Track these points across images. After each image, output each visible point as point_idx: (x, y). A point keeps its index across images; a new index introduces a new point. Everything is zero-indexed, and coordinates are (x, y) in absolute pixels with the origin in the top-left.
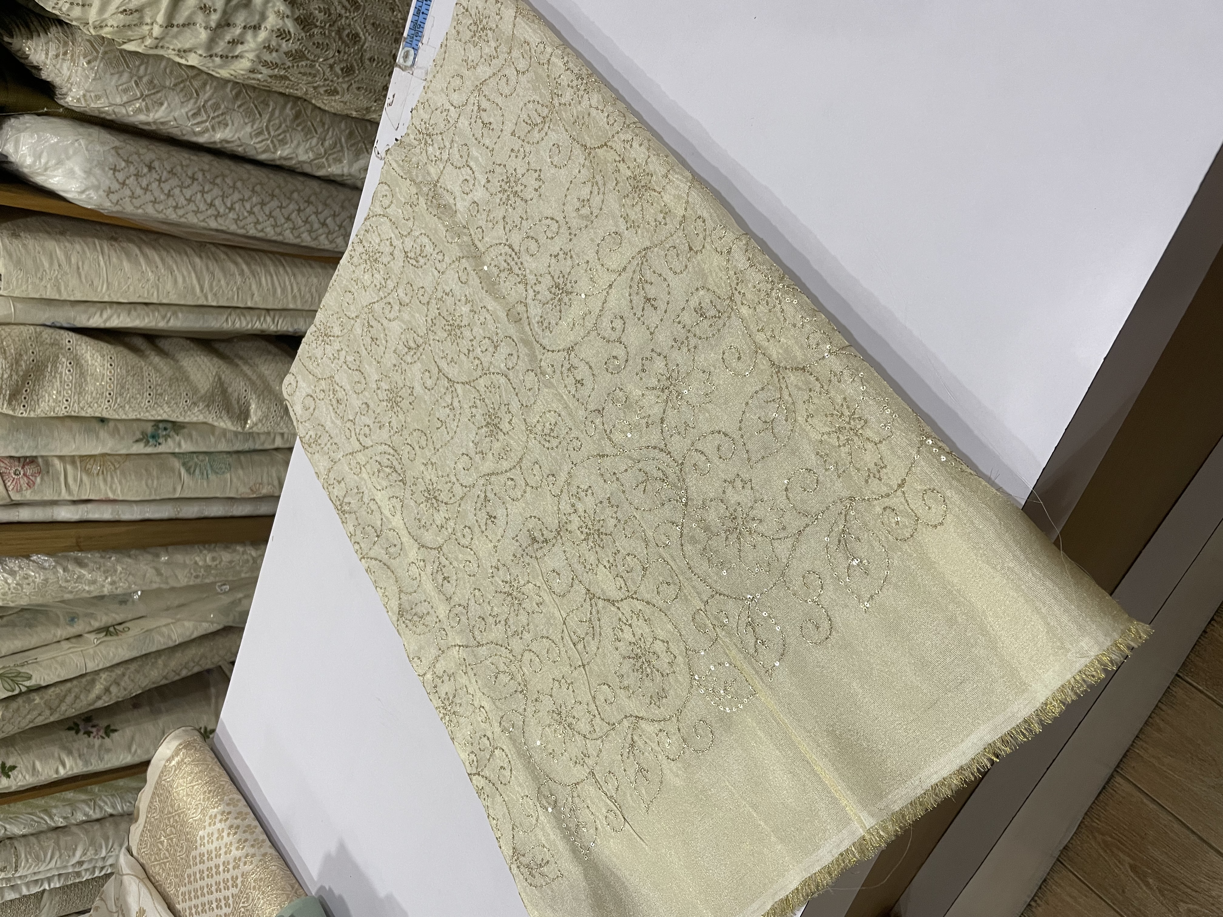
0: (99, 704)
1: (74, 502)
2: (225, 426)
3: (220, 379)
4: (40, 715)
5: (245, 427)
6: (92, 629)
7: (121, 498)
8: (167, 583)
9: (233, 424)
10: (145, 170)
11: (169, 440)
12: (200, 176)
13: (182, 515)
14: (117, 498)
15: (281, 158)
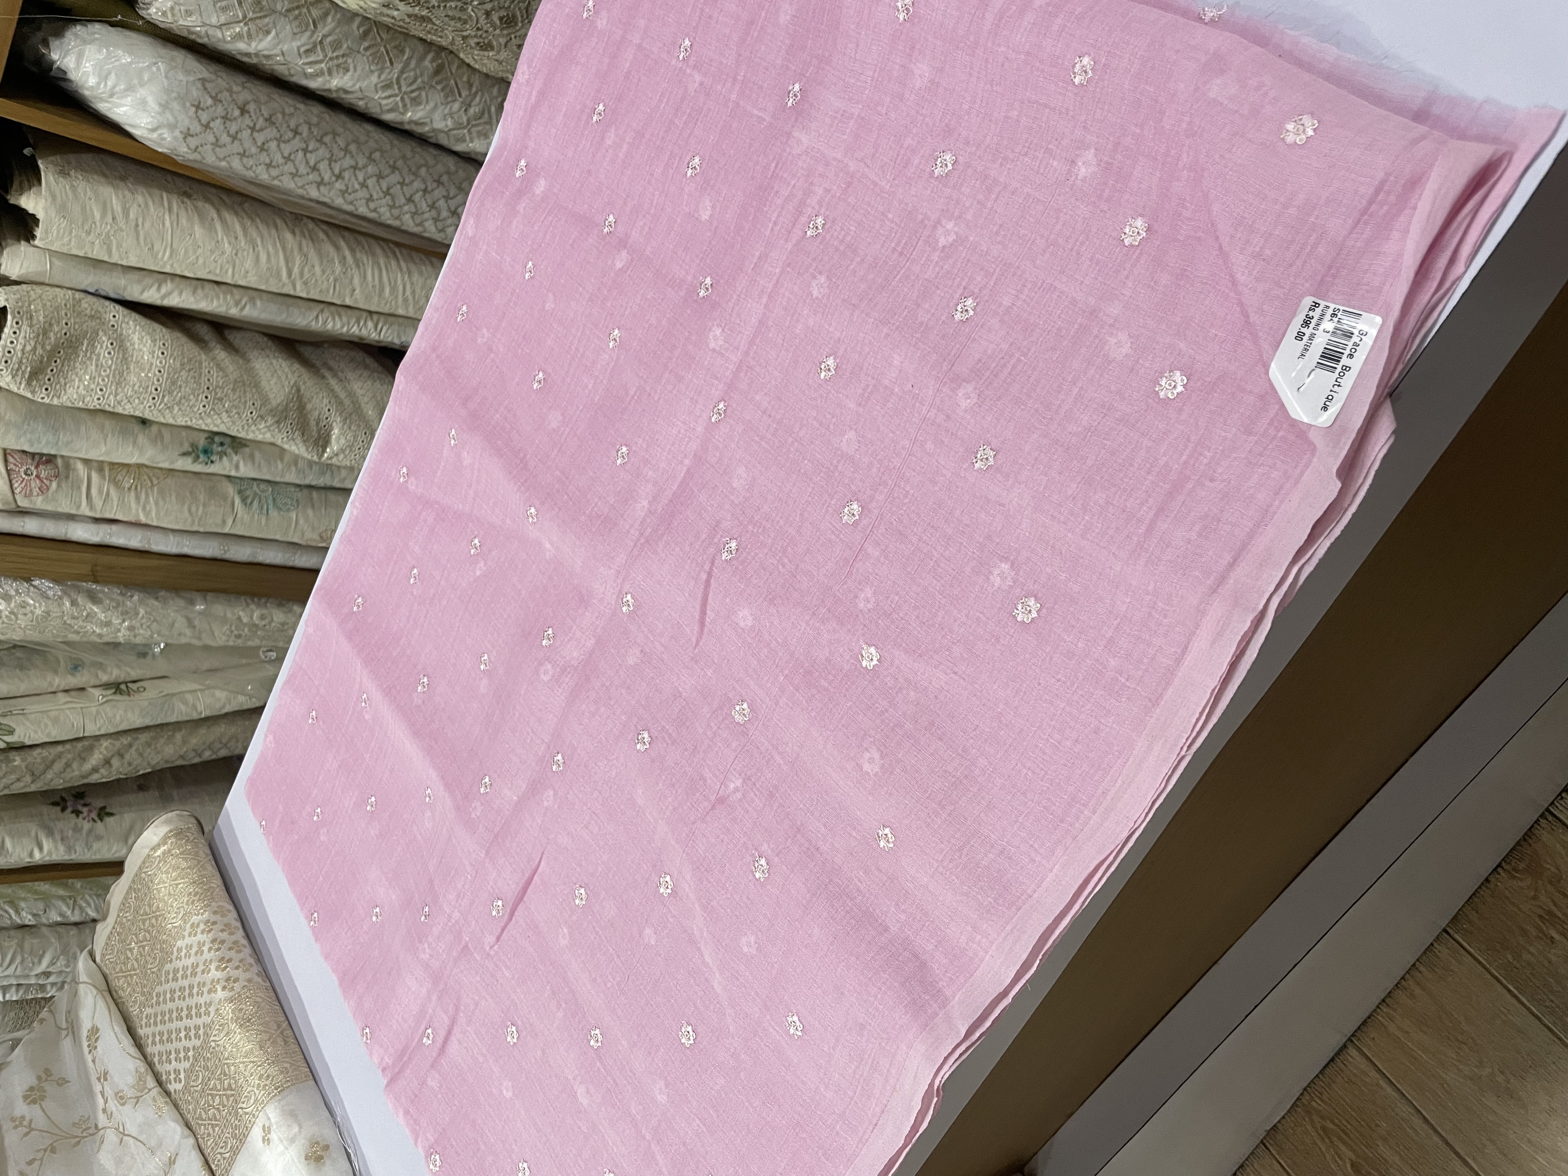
0: (95, 778)
1: (97, 520)
2: (297, 452)
3: (298, 390)
4: (18, 780)
5: (322, 455)
6: (98, 683)
7: (155, 524)
8: (200, 639)
9: (307, 450)
10: (237, 113)
11: (225, 458)
12: (304, 129)
13: (227, 556)
14: (150, 522)
15: (411, 122)
